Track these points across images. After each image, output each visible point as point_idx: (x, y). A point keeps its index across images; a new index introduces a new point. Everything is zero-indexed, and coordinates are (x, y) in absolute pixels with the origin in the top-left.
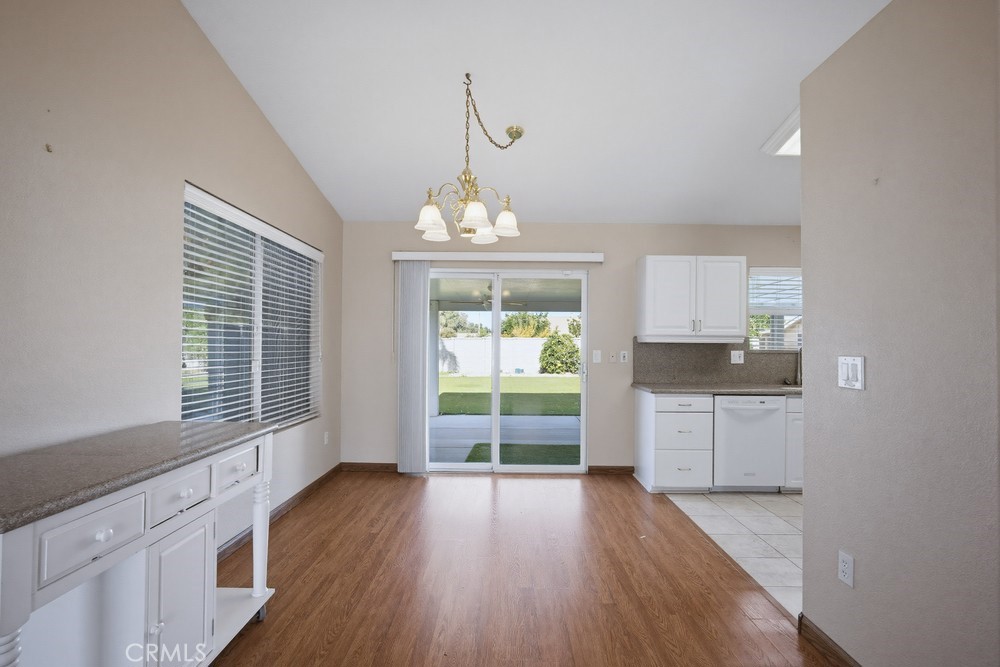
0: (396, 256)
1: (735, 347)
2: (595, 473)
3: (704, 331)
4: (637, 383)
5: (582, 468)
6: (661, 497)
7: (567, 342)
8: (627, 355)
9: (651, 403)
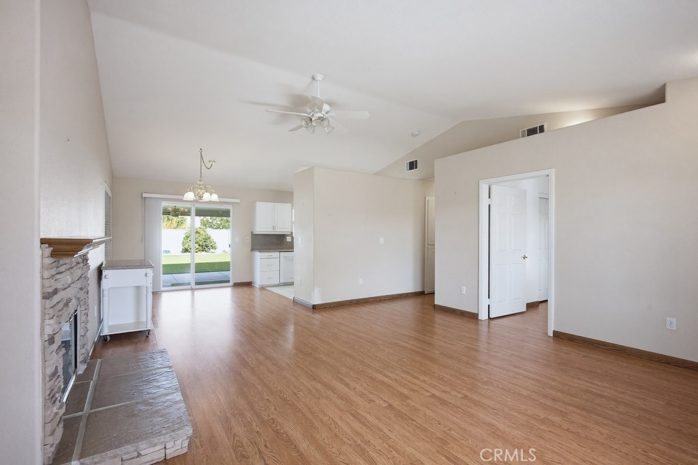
0: (145, 195)
1: (288, 235)
2: (237, 285)
3: (277, 230)
4: (253, 249)
5: (231, 283)
6: (263, 288)
7: (202, 232)
8: (249, 238)
9: (258, 255)
